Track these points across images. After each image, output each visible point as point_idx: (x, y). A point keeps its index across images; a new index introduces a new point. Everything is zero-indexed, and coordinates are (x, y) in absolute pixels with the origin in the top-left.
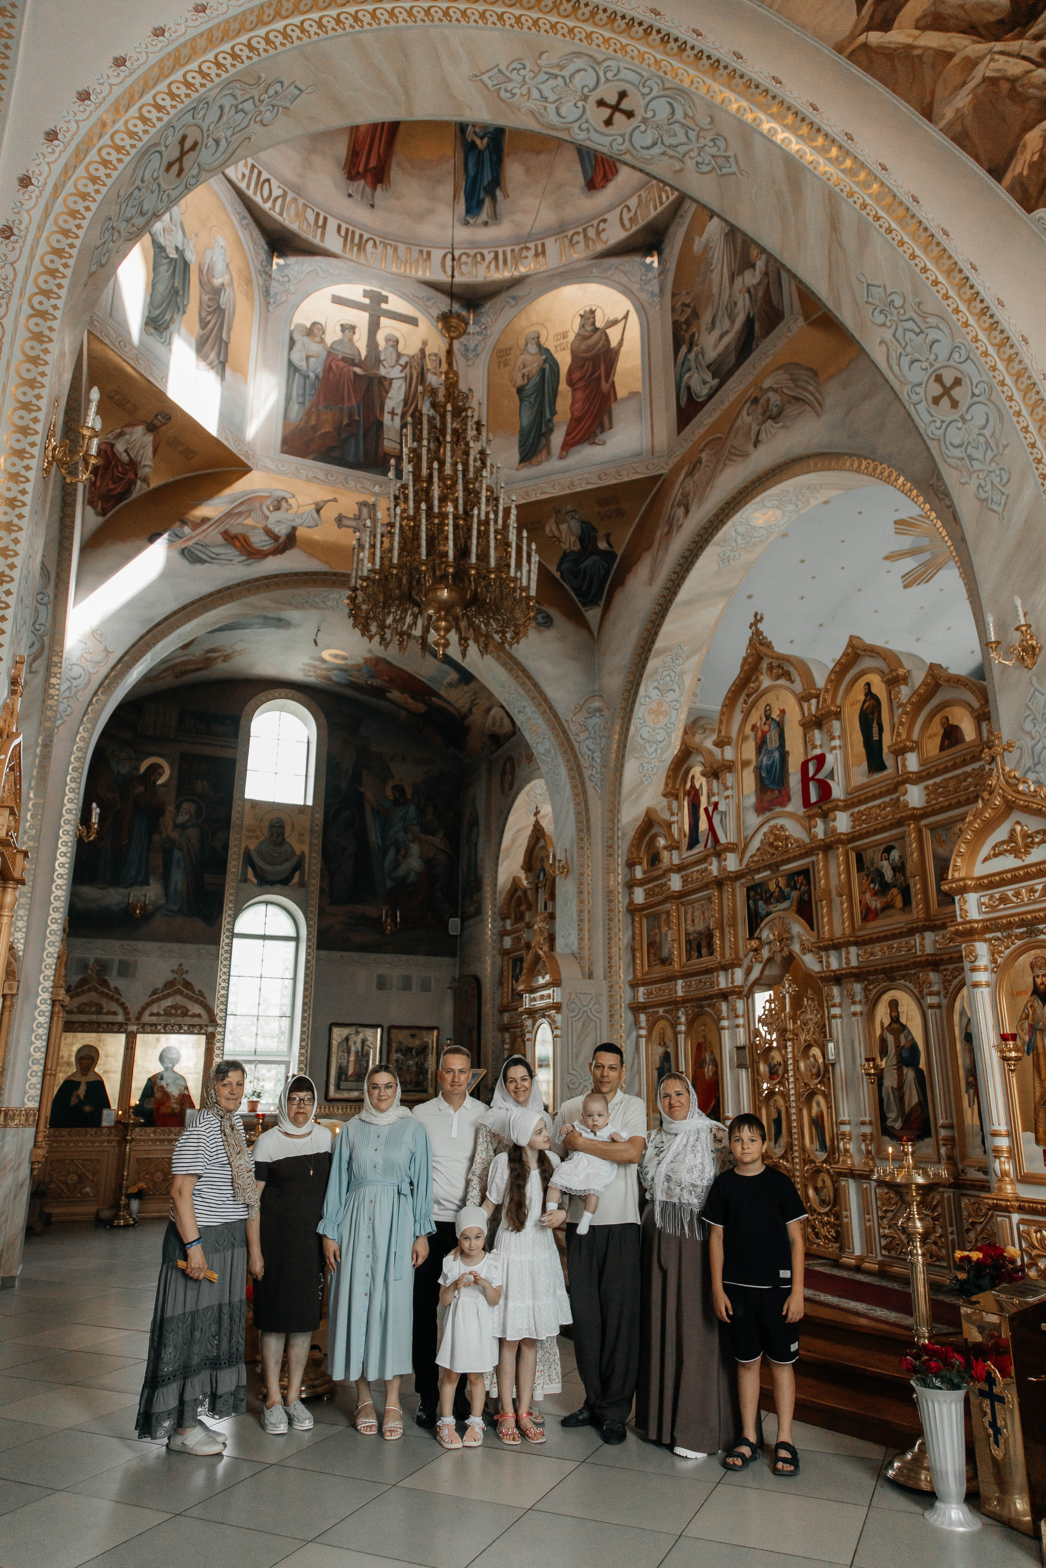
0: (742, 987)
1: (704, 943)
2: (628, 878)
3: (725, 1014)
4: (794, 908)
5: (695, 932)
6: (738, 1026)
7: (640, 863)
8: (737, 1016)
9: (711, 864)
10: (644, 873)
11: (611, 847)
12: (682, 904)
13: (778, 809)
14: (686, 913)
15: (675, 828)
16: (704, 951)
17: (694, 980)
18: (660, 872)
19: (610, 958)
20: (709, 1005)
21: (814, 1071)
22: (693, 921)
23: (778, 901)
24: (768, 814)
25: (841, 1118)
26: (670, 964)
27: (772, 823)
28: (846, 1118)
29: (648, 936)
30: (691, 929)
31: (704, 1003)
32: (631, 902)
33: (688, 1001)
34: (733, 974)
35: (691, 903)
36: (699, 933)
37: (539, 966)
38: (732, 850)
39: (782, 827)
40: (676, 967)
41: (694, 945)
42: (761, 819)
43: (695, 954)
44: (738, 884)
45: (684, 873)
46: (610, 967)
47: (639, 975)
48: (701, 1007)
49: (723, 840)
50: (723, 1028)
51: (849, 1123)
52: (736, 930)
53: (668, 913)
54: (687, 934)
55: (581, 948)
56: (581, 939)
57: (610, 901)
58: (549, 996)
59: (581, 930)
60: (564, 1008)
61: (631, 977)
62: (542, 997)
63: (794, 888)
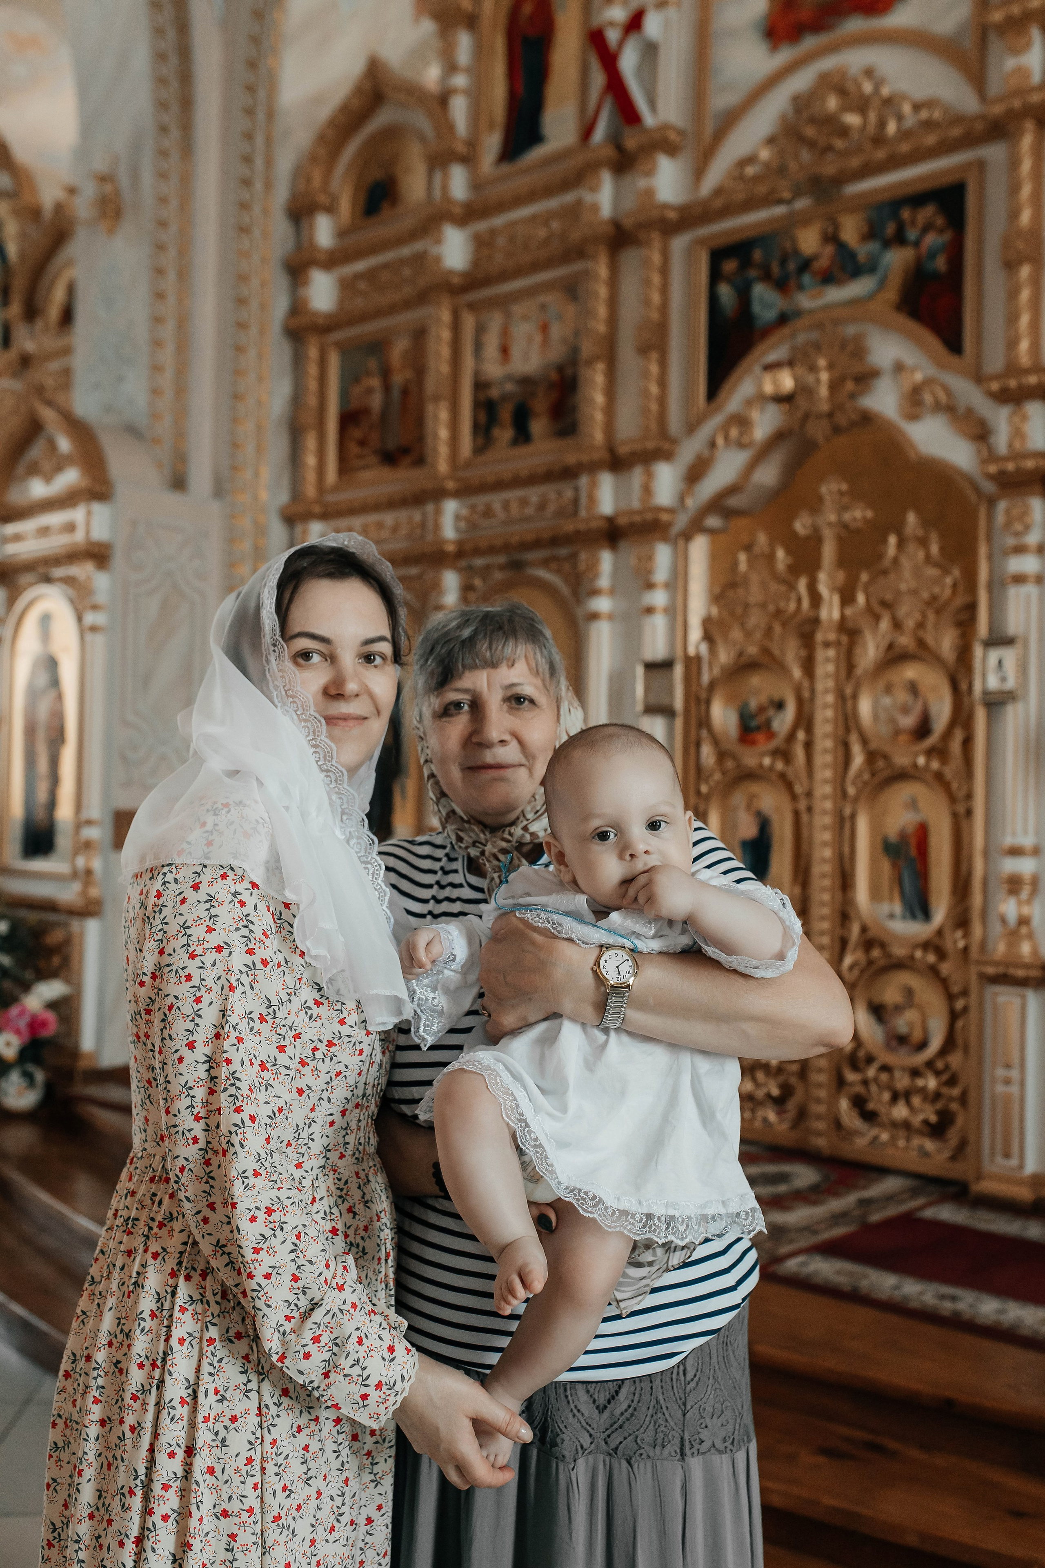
0: (671, 511)
1: (541, 404)
2: (290, 245)
3: (604, 582)
4: (892, 294)
5: (510, 378)
6: (650, 611)
7: (330, 209)
8: (650, 586)
9: (594, 189)
10: (342, 233)
11: (248, 160)
12: (472, 307)
13: (855, 24)
14: (480, 330)
15: (459, 108)
16: (538, 426)
17: (496, 500)
18: (407, 223)
19: (235, 445)
20: (545, 563)
21: (908, 721)
22: (505, 351)
23: (828, 278)
24: (810, 42)
25: (1009, 841)
26: (420, 461)
27: (828, 63)
28: (1027, 841)
29: (344, 394)
30: (493, 369)
31: (531, 556)
32: (297, 308)
33: (477, 552)
34: (650, 475)
35: (503, 303)
36: (525, 381)
37: (36, 451)
38: (672, 150)
39: (869, 73)
40: (443, 467)
41: (506, 413)
42: (785, 55)
43: (504, 434)
44: (679, 243)
45: (482, 226)
46: (234, 468)
47: (310, 490)
48: (516, 566)
49: (649, 120)
50: (594, 616)
51: (1036, 851)
52: (663, 363)
53: (420, 335)
54: (480, 385)
55: (155, 416)
56: (156, 392)
57: (241, 301)
58: (70, 528)
59: (157, 368)
60: (118, 560)
61: (284, 497)
62: (44, 531)
63: (900, 239)
